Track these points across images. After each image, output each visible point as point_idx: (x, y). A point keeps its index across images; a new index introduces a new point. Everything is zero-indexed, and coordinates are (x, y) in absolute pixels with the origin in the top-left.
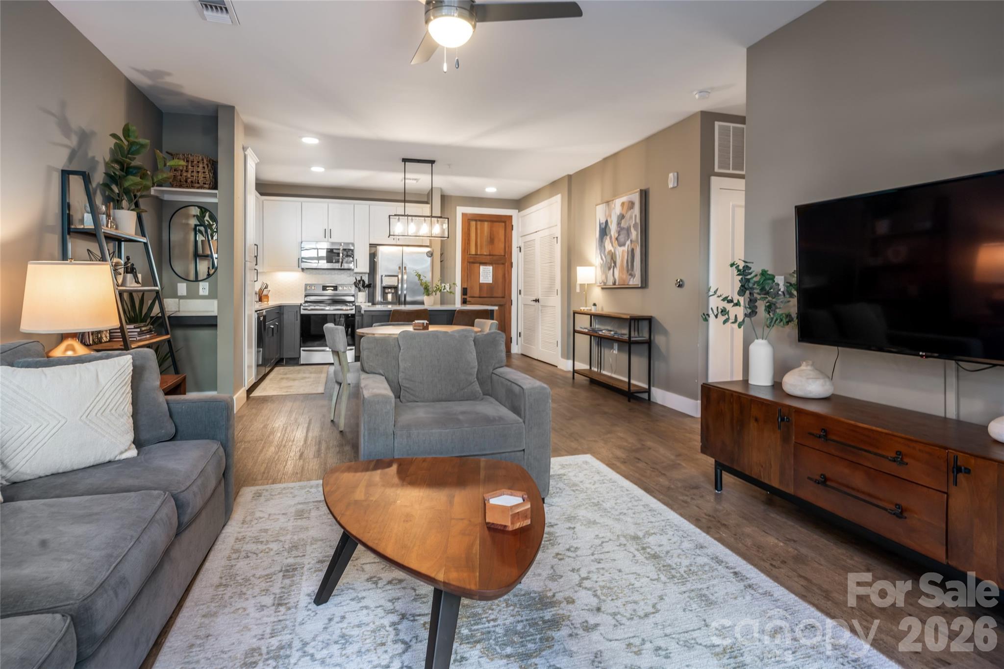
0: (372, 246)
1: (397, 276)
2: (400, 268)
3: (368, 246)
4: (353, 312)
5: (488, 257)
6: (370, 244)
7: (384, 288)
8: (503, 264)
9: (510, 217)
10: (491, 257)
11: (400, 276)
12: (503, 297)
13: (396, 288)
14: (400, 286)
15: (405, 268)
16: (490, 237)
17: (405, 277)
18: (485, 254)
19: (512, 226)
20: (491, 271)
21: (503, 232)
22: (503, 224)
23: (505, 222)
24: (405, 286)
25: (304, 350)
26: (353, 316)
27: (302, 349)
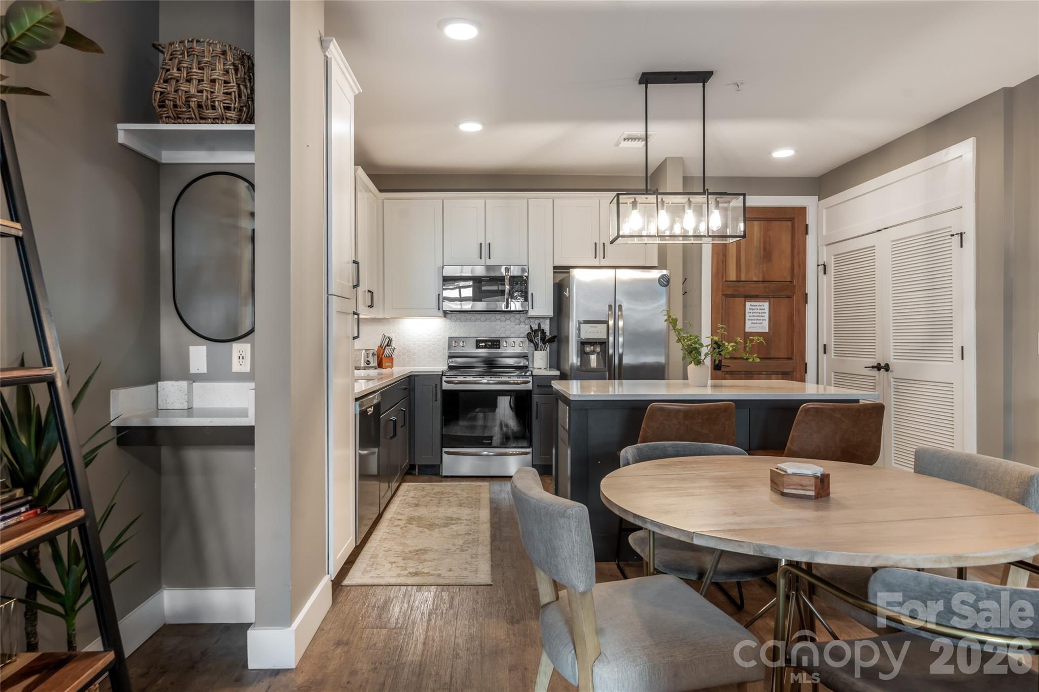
0: (558, 269)
1: (606, 322)
2: (610, 306)
3: (552, 270)
4: (529, 386)
5: (761, 285)
6: (555, 268)
7: (583, 343)
8: (788, 297)
9: (802, 210)
10: (766, 284)
11: (611, 323)
12: (790, 359)
13: (603, 343)
14: (611, 339)
15: (620, 306)
16: (765, 250)
17: (621, 323)
18: (755, 279)
19: (807, 226)
20: (767, 310)
21: (789, 239)
22: (789, 223)
23: (791, 220)
24: (621, 339)
25: (448, 453)
26: (529, 393)
27: (445, 450)
